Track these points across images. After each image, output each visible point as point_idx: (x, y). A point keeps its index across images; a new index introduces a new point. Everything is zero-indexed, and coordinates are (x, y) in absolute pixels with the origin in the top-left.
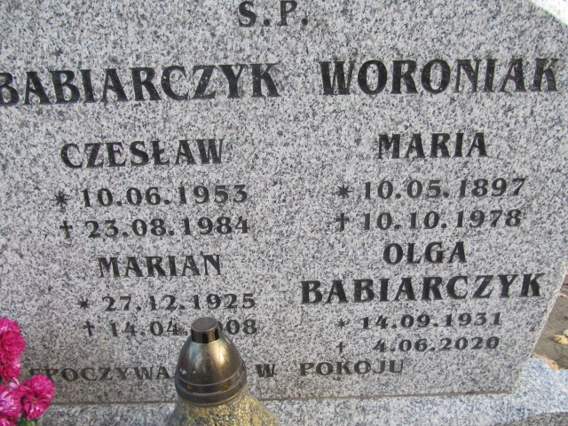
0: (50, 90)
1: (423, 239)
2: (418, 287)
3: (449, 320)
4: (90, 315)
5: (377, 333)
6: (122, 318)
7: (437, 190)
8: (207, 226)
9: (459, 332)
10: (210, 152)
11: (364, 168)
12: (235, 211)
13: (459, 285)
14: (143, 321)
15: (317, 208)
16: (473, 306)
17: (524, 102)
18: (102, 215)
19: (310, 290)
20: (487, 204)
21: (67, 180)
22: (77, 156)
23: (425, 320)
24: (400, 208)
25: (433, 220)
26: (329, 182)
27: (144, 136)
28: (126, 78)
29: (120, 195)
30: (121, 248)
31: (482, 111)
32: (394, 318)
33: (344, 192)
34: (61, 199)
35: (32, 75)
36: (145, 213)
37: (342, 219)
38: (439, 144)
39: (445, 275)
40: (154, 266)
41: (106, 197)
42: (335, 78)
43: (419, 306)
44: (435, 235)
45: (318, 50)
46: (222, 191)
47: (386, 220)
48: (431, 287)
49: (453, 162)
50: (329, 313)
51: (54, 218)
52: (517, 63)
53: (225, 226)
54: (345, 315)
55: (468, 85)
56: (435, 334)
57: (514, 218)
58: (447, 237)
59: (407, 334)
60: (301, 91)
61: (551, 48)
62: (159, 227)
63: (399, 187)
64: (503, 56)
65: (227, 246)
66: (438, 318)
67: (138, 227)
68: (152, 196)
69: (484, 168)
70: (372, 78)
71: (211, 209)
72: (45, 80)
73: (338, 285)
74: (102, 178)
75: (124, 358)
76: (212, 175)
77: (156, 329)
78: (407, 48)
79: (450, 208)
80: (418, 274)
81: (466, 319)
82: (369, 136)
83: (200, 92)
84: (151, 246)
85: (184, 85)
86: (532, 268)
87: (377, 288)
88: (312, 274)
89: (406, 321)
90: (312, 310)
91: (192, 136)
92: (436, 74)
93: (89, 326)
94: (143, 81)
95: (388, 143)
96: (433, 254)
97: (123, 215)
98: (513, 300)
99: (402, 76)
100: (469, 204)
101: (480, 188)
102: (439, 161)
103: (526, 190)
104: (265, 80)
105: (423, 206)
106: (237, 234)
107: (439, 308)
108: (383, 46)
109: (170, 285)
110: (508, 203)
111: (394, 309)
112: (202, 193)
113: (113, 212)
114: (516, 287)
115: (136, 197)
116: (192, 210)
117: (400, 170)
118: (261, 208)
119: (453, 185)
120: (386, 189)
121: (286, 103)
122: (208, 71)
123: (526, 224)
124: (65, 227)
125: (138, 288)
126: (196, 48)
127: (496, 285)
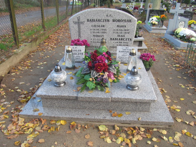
0: (92, 21)
1: (121, 35)
2: (121, 39)
3: (123, 43)
4: (92, 41)
5: (117, 44)
6: (94, 41)
7: (122, 30)
8: (103, 32)
9: (124, 44)
10: (104, 26)
11: (116, 28)
12: (105, 31)
13: (124, 39)
14: (96, 42)
15: (112, 31)
16: (126, 41)
17: (129, 23)
18: (94, 31)
19: (111, 39)
20: (126, 32)
21: (92, 28)
22: (93, 26)
23: (121, 42)
24: (119, 32)
25: (122, 33)
26: (113, 29)
27: (98, 25)
28: (98, 20)
29: (96, 29)
30: (95, 34)
31: (125, 24)
32: (119, 42)
33: (114, 30)
34: (91, 30)
35: (90, 20)
36: (98, 31)
37: (114, 32)
38: (122, 26)
39: (123, 38)
40: (98, 36)
41: (95, 30)
42: (114, 21)
43: (121, 41)
44: (122, 34)
45: (112, 19)
46: (104, 30)
47: (118, 33)
48: (122, 39)
49: (123, 28)
50: (113, 41)
51: (90, 31)
52: (128, 20)
53: (104, 33)
54: (114, 42)
55: (124, 22)
56: (122, 44)
57: (129, 33)
58: (123, 34)
59: (120, 44)
60: (111, 22)
61: (130, 19)
62: (99, 32)
63: (119, 30)
64: (127, 19)
65: (104, 34)
66: (122, 42)
67: (97, 32)
68: (98, 30)
69: (126, 28)
70: (117, 21)
71: (103, 31)
72: (91, 20)
73: (114, 39)
74: (95, 28)
75: (94, 45)
76: (103, 28)
77: (97, 42)
78: (119, 19)
79: (123, 32)
80: (120, 38)
81: (125, 43)
82: (116, 25)
83: (103, 21)
84: (98, 34)
85: (102, 21)
86: (131, 38)
87: (117, 39)
88: (111, 37)
89: (120, 43)
90: (111, 41)
91: (102, 25)
92: (122, 21)
93: (91, 42)
94: (99, 20)
95: (118, 26)
96: (122, 36)
97: (96, 31)
98: (129, 41)
99: (119, 21)
100: (125, 32)
101: (126, 30)
102: (122, 28)
103: (129, 31)
104: (108, 21)
105: (121, 31)
106: (105, 33)
107: (122, 41)
108: (118, 18)
109: (99, 38)
110: (128, 32)
111: (118, 41)
112: (103, 30)
113: (95, 31)
114: (129, 40)
115: (97, 30)
116: (102, 31)
117: (119, 28)
118: (107, 31)
119: (123, 30)
120: (118, 30)
121: (110, 22)
122: (104, 20)
123: (130, 33)
124: (91, 32)
125: (96, 38)
126: (103, 18)
127: (128, 39)
